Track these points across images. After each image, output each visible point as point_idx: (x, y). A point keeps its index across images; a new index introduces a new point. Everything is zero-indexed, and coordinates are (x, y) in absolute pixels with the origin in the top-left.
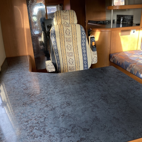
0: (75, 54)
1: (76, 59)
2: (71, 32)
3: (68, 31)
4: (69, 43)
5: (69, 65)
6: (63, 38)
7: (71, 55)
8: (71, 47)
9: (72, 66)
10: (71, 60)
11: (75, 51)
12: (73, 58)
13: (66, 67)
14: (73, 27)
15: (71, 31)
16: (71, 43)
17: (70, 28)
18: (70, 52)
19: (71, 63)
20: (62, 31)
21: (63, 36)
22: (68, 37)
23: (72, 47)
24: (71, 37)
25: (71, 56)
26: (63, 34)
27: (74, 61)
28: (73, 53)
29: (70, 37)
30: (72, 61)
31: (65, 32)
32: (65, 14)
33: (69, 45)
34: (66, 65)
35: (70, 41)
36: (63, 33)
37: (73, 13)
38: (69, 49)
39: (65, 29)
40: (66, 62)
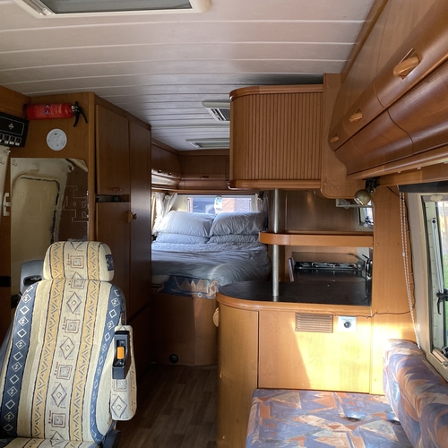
0: (78, 374)
1: (75, 391)
2: (83, 305)
3: (76, 299)
4: (70, 335)
5: (51, 407)
6: (56, 318)
7: (64, 373)
8: (72, 348)
9: (60, 410)
10: (60, 390)
11: (80, 363)
12: (67, 384)
13: (41, 411)
14: (91, 289)
15: (83, 300)
16: (76, 338)
17: (82, 293)
18: (65, 362)
19: (58, 401)
20: (59, 299)
21: (57, 313)
22: (72, 317)
23: (76, 350)
24: (80, 318)
25: (64, 377)
26: (59, 308)
27: (68, 397)
28: (73, 370)
29: (78, 317)
30: (63, 395)
31: (65, 301)
32: (74, 253)
33: (69, 342)
34: (42, 406)
35: (74, 331)
36: (59, 304)
37: (96, 253)
38: (66, 353)
39: (67, 294)
40: (43, 396)
